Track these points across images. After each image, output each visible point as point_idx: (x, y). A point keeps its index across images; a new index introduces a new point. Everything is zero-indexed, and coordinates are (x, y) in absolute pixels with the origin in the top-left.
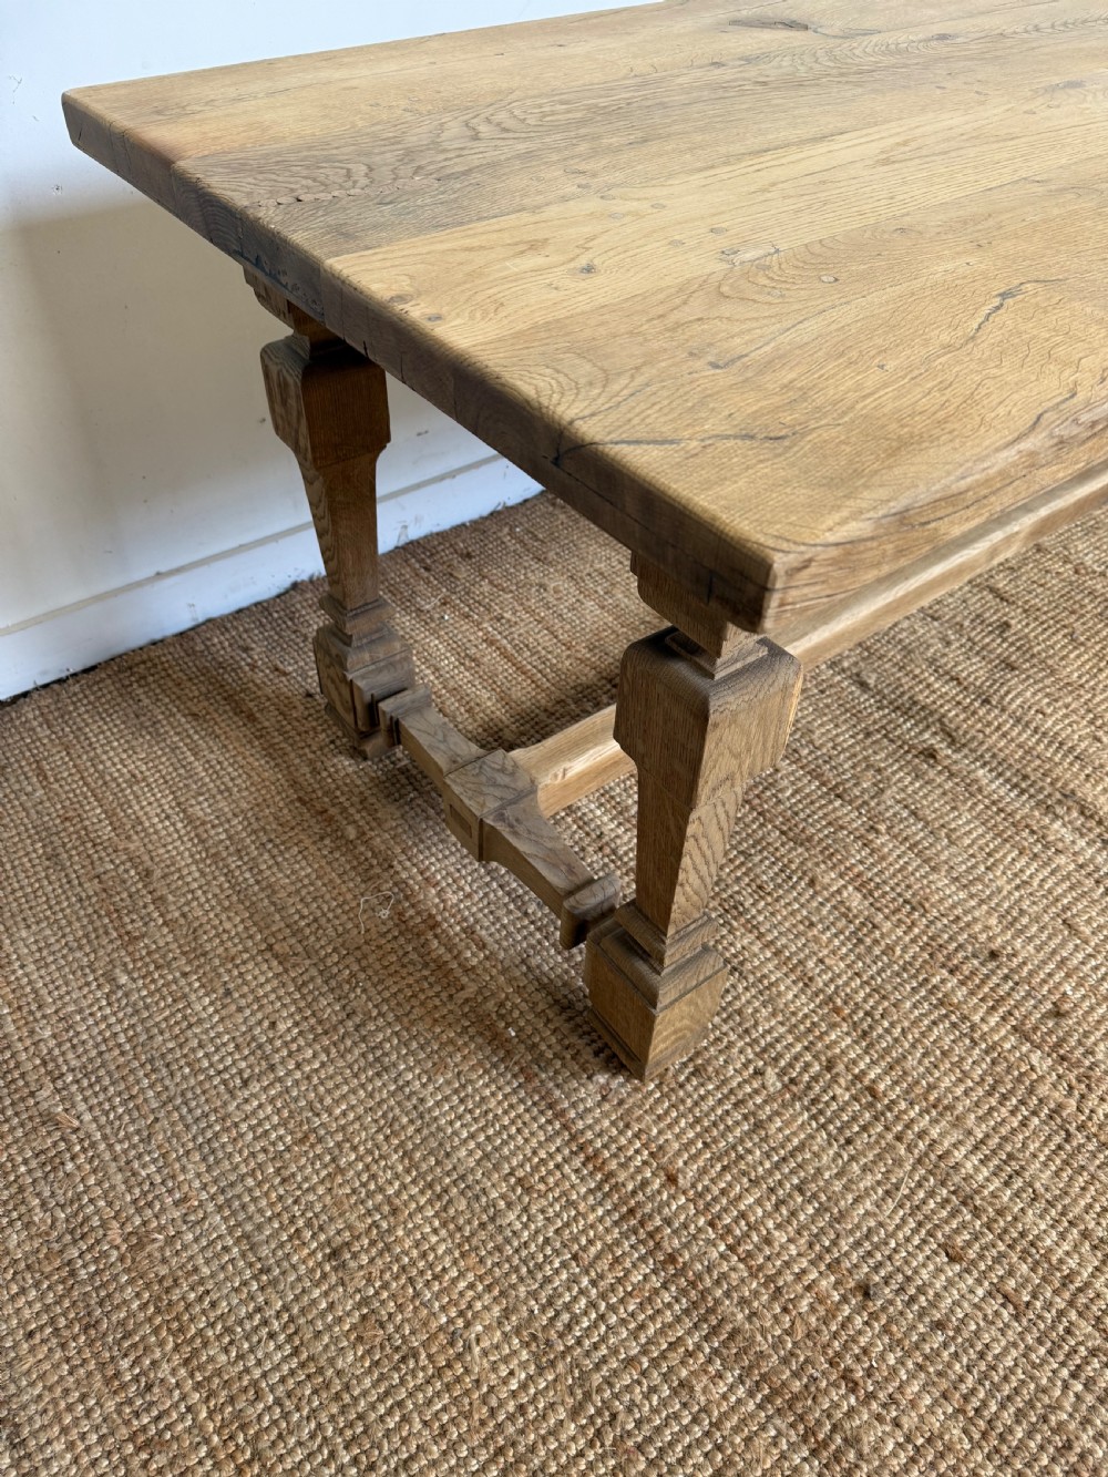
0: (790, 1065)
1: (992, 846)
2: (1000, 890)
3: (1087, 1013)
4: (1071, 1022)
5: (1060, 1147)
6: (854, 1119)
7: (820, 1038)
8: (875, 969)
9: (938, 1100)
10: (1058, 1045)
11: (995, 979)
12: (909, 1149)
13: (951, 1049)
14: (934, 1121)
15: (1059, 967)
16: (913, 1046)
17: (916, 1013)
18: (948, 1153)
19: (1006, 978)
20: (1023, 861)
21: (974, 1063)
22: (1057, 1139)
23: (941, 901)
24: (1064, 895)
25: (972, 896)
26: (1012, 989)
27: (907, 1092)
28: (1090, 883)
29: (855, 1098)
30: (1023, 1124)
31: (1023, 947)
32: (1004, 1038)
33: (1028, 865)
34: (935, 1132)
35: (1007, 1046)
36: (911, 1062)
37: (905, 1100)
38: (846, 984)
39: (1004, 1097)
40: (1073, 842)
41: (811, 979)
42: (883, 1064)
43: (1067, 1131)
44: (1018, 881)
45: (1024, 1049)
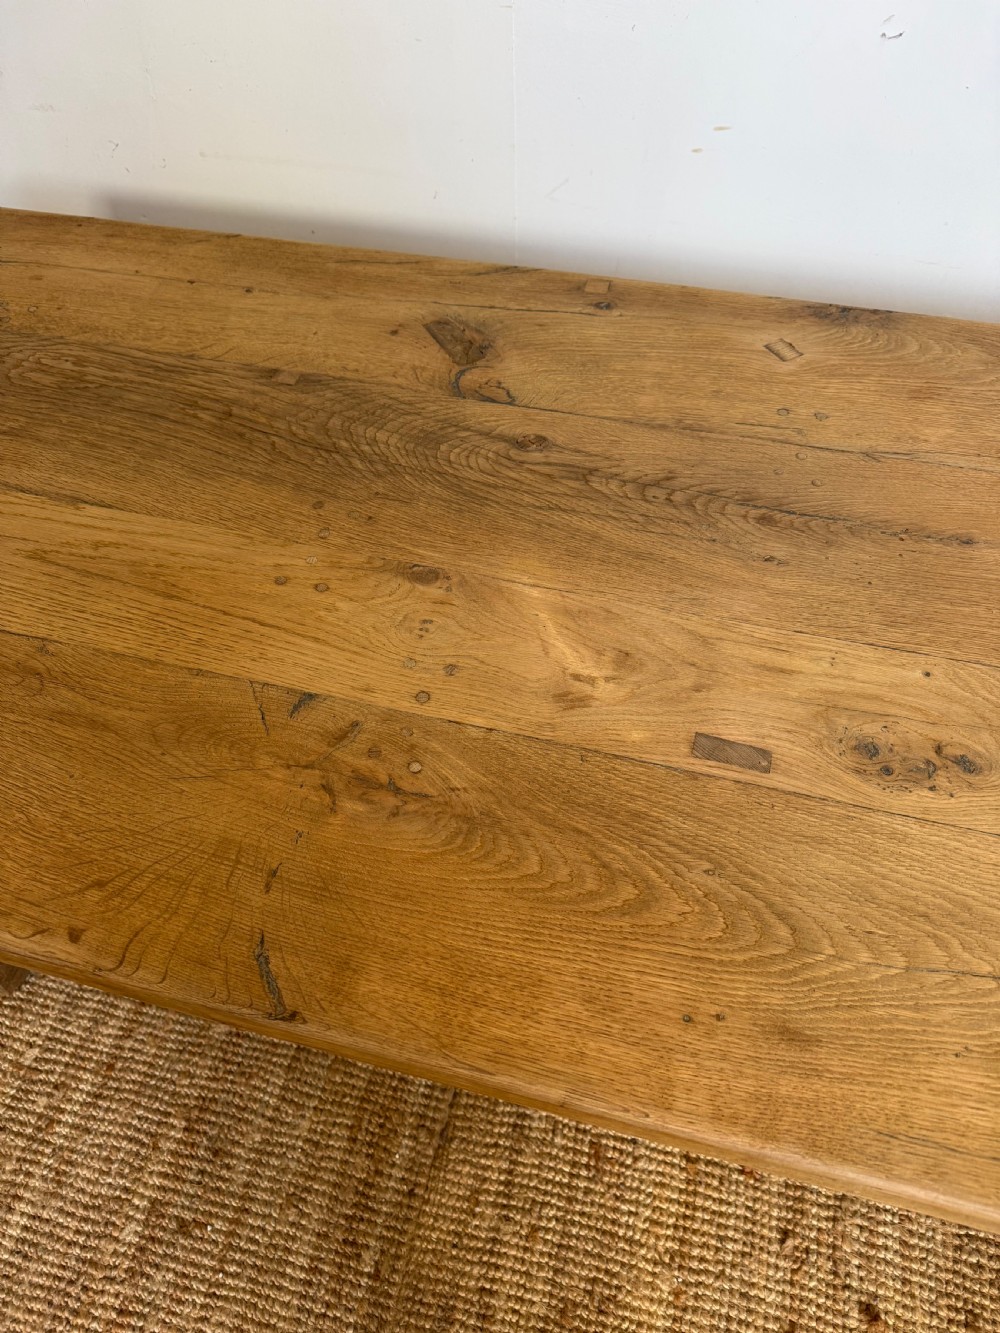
0: (47, 1061)
1: (347, 1100)
2: (295, 1127)
3: (199, 1252)
4: (182, 1241)
5: (60, 1279)
6: (22, 1123)
7: (79, 1068)
8: (162, 1074)
9: (65, 1173)
10: (153, 1239)
11: (194, 1164)
12: (15, 1172)
13: (112, 1163)
14: (44, 1178)
15: (236, 1210)
16: (103, 1134)
17: (135, 1122)
18: (20, 1199)
19: (202, 1172)
20: (345, 1133)
21: (110, 1184)
22: (67, 1274)
23: (255, 1088)
24: (323, 1182)
25: (277, 1109)
26: (191, 1182)
27: (61, 1148)
28: (351, 1198)
29: (40, 1116)
30: (70, 1244)
31: (243, 1172)
32: (142, 1196)
33: (341, 1138)
34: (34, 1183)
35: (136, 1201)
36: (88, 1138)
37: (54, 1150)
38: (137, 1062)
39: (86, 1220)
40: (393, 1165)
41: (129, 1036)
42: (77, 1120)
43: (78, 1279)
44: (316, 1138)
45: (138, 1216)
